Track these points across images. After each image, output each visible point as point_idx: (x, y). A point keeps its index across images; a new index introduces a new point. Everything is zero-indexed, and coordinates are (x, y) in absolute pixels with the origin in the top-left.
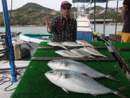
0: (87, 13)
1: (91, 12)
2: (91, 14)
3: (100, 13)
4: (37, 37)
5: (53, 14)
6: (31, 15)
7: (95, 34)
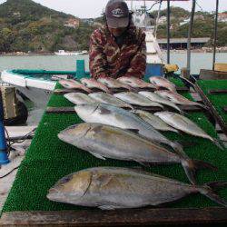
0: (152, 24)
1: (161, 21)
2: (160, 27)
3: (181, 24)
4: (40, 76)
5: (70, 25)
6: (18, 29)
7: (170, 70)
